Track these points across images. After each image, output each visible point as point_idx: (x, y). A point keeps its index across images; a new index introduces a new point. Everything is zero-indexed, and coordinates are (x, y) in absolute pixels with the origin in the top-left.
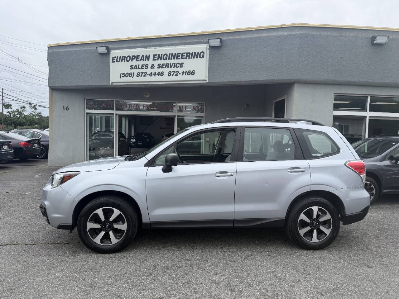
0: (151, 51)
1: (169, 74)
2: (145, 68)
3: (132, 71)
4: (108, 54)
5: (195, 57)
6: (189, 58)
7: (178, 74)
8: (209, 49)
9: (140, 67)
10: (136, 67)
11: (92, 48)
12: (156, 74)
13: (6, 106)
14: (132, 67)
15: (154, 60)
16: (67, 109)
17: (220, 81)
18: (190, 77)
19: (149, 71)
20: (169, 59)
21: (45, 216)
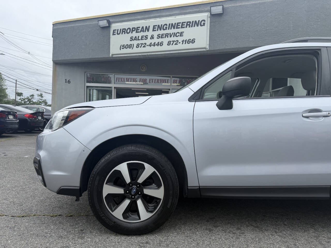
0: (151, 22)
1: (169, 43)
2: (145, 39)
3: (132, 42)
4: (109, 27)
5: (196, 25)
6: (189, 27)
7: (178, 43)
8: (210, 17)
9: (140, 38)
10: (136, 39)
11: (94, 23)
12: (156, 44)
13: (18, 94)
14: (132, 39)
15: (153, 30)
16: (69, 82)
17: (221, 48)
18: (191, 46)
19: (148, 41)
20: (169, 29)
21: (40, 175)
